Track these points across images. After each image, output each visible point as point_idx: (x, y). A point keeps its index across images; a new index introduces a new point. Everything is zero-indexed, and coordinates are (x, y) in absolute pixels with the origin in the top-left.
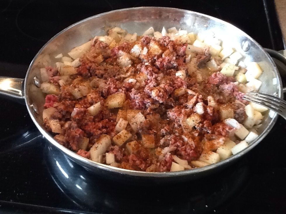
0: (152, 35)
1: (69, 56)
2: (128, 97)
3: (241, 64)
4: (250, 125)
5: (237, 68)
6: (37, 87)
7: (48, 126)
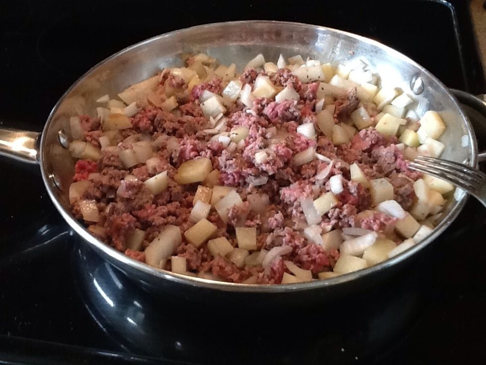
0: (262, 67)
1: (119, 99)
2: (214, 166)
3: (411, 115)
4: (423, 214)
5: (404, 122)
6: (64, 147)
7: (76, 210)
